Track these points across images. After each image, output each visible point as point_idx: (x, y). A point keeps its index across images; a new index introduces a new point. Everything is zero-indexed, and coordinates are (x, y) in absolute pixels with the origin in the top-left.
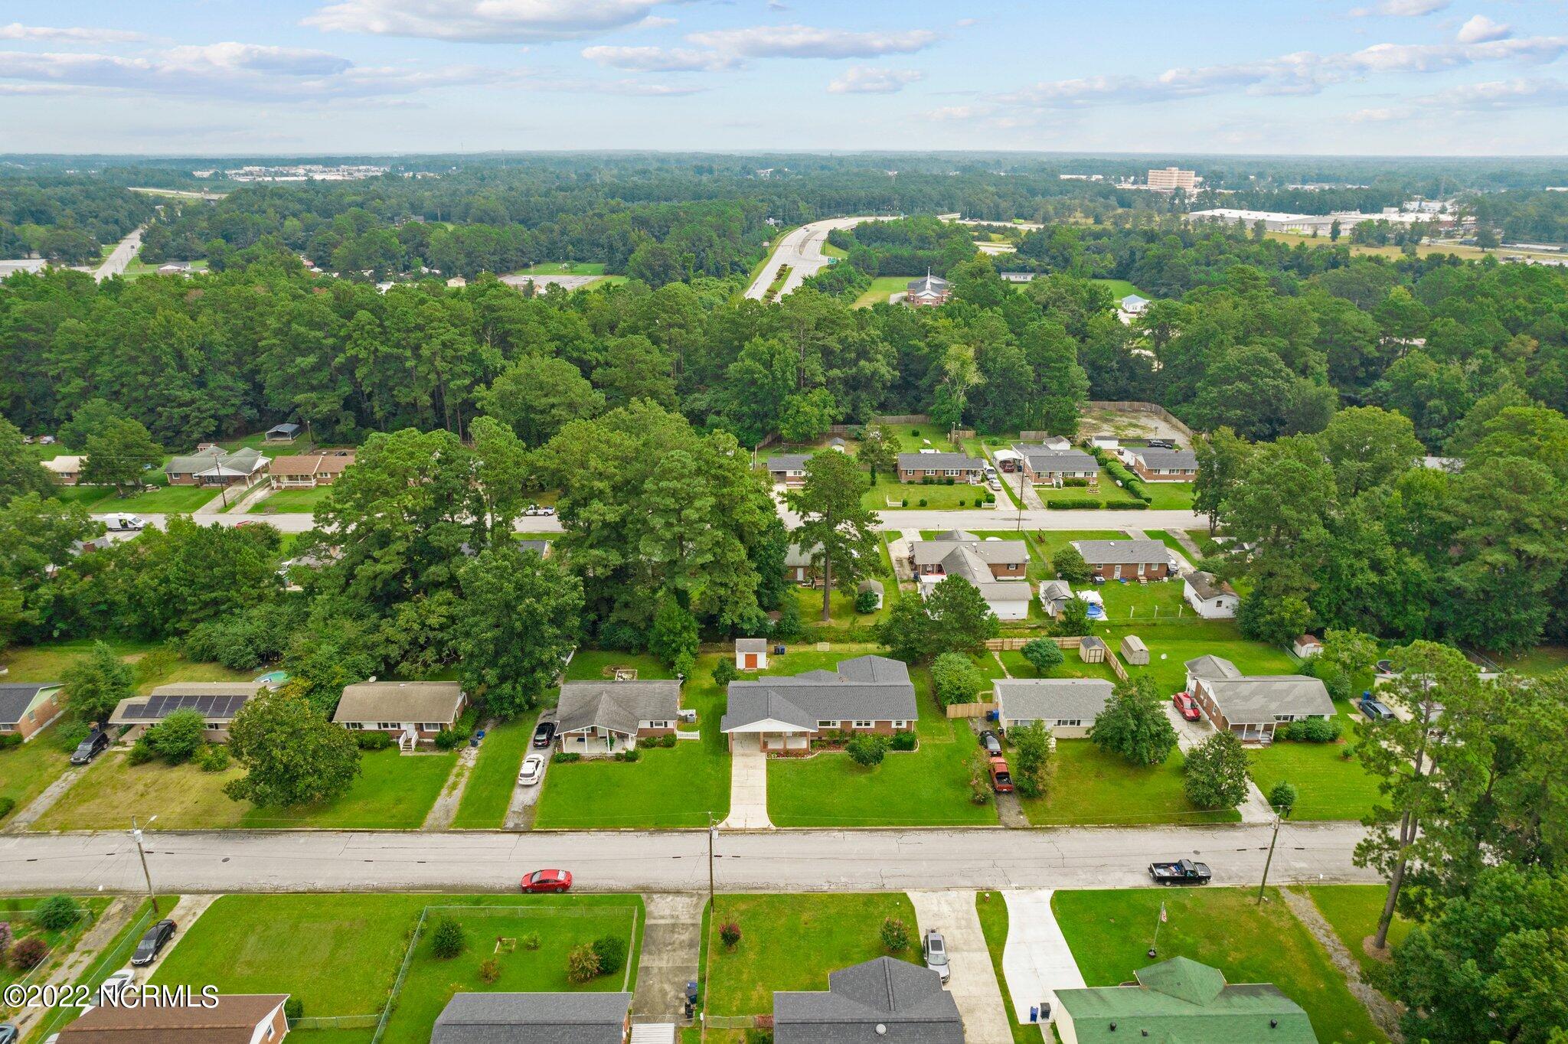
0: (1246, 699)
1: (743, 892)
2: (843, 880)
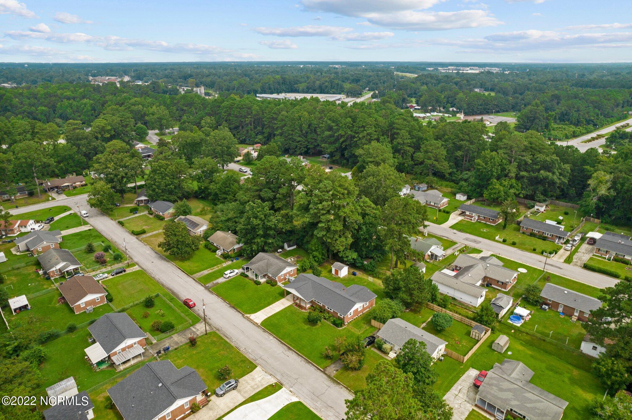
0: (501, 390)
1: (222, 335)
2: (250, 351)
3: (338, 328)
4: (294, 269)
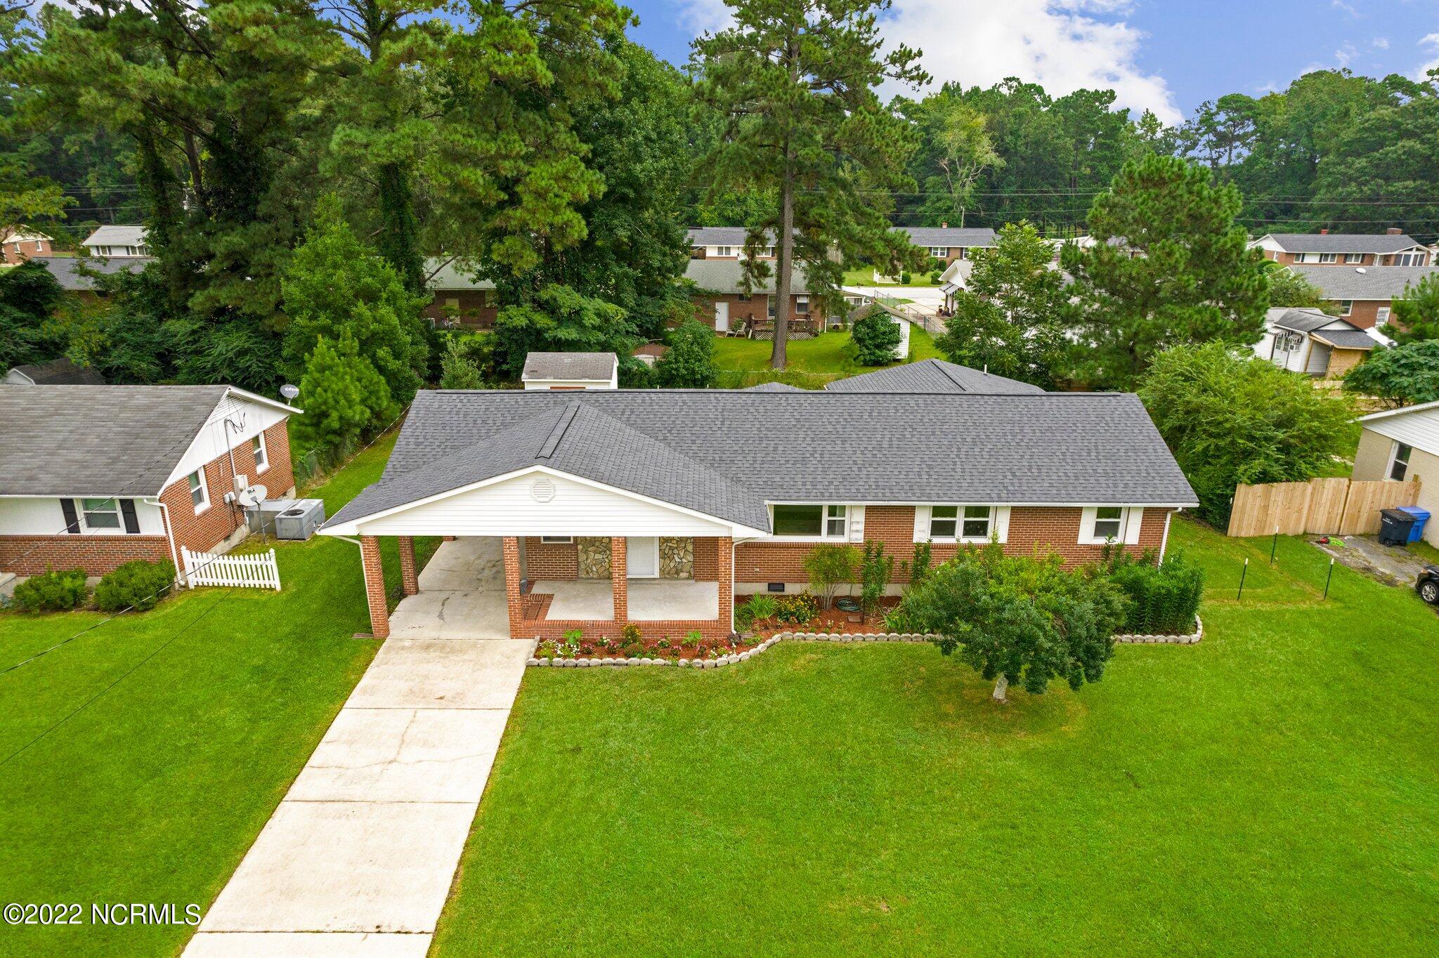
3: (1184, 638)
4: (271, 429)
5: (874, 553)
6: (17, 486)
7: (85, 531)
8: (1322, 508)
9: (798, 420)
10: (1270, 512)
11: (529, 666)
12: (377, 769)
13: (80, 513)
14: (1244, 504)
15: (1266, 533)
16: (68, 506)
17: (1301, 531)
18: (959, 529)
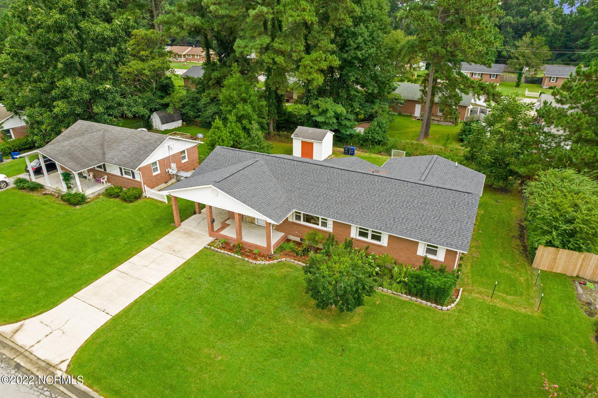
3: (439, 307)
4: (190, 148)
5: (331, 238)
6: (109, 161)
7: (125, 176)
8: (589, 268)
9: (328, 179)
10: (557, 262)
11: (205, 247)
12: (141, 267)
13: (123, 171)
14: (542, 255)
15: (554, 271)
16: (121, 169)
17: (575, 275)
18: (370, 236)
